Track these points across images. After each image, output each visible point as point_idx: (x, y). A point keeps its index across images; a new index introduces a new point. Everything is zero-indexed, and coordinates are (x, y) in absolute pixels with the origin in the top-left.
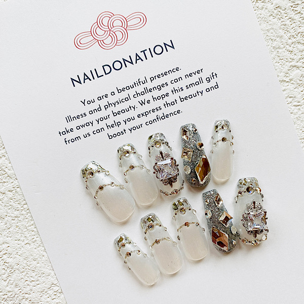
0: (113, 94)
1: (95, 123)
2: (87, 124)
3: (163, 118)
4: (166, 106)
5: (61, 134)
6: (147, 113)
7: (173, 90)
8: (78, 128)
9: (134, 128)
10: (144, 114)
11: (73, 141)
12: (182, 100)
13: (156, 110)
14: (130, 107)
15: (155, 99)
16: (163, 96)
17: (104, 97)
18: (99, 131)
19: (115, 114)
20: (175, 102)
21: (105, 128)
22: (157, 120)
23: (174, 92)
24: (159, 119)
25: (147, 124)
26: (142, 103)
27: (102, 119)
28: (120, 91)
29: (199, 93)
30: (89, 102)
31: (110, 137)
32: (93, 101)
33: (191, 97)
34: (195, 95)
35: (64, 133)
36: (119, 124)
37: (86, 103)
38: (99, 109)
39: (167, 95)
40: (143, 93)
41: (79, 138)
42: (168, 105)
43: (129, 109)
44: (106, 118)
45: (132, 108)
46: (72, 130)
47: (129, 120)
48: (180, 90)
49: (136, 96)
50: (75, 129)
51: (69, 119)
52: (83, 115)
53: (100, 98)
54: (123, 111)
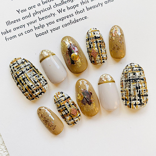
0: (39, 5)
1: (26, 25)
2: (21, 27)
3: (75, 22)
4: (77, 13)
5: (3, 34)
6: (63, 19)
7: (82, 2)
8: (15, 29)
9: (54, 29)
10: (61, 19)
11: (11, 38)
12: (88, 9)
13: (69, 16)
14: (51, 14)
15: (69, 9)
16: (75, 7)
17: (33, 7)
18: (29, 31)
19: (40, 19)
20: (83, 11)
21: (34, 29)
22: (70, 23)
23: (82, 4)
24: (72, 23)
25: (63, 26)
26: (60, 11)
27: (31, 23)
28: (44, 3)
29: (100, 5)
30: (22, 11)
31: (37, 36)
32: (25, 10)
33: (94, 7)
34: (97, 6)
35: (5, 33)
36: (43, 26)
37: (20, 12)
38: (29, 16)
39: (77, 5)
40: (60, 4)
41: (15, 36)
42: (78, 13)
43: (51, 15)
44: (34, 22)
45: (52, 15)
46: (10, 31)
47: (51, 23)
48: (87, 2)
49: (55, 6)
50: (12, 30)
51: (8, 23)
52: (18, 20)
53: (30, 8)
54: (46, 17)
